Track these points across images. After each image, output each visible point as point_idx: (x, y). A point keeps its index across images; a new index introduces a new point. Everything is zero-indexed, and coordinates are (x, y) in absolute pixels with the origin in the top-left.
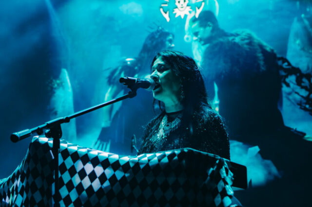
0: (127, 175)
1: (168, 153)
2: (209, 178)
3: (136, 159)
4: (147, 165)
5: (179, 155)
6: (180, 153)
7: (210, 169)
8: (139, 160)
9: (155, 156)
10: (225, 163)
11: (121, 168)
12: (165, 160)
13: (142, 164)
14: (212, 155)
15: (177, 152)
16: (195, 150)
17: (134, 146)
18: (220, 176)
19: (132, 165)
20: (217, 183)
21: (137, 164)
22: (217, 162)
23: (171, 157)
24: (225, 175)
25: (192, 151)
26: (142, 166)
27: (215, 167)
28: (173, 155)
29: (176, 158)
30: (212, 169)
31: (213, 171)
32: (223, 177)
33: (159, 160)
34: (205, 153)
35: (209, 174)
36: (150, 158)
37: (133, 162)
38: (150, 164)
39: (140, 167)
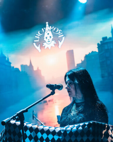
0: (60, 137)
1: (81, 124)
2: (103, 136)
3: (64, 128)
4: (71, 131)
5: (88, 125)
6: (88, 124)
7: (103, 131)
8: (66, 129)
9: (75, 126)
10: (110, 127)
11: (57, 134)
12: (81, 128)
13: (68, 131)
14: (103, 123)
15: (87, 123)
16: (96, 122)
17: (34, 116)
18: (109, 134)
19: (62, 132)
20: (108, 138)
21: (65, 131)
22: (106, 127)
23: (83, 126)
24: (111, 133)
25: (94, 122)
26: (68, 132)
27: (106, 130)
28: (85, 125)
29: (86, 127)
30: (104, 131)
31: (105, 132)
32: (110, 135)
33: (77, 129)
34: (100, 123)
35: (103, 134)
36: (72, 128)
37: (63, 130)
38: (73, 131)
39: (67, 133)
